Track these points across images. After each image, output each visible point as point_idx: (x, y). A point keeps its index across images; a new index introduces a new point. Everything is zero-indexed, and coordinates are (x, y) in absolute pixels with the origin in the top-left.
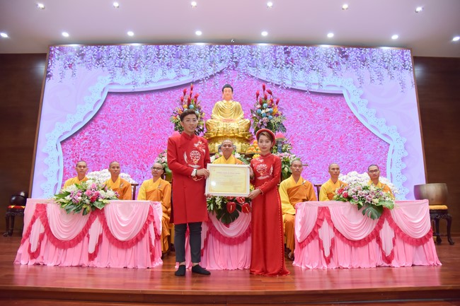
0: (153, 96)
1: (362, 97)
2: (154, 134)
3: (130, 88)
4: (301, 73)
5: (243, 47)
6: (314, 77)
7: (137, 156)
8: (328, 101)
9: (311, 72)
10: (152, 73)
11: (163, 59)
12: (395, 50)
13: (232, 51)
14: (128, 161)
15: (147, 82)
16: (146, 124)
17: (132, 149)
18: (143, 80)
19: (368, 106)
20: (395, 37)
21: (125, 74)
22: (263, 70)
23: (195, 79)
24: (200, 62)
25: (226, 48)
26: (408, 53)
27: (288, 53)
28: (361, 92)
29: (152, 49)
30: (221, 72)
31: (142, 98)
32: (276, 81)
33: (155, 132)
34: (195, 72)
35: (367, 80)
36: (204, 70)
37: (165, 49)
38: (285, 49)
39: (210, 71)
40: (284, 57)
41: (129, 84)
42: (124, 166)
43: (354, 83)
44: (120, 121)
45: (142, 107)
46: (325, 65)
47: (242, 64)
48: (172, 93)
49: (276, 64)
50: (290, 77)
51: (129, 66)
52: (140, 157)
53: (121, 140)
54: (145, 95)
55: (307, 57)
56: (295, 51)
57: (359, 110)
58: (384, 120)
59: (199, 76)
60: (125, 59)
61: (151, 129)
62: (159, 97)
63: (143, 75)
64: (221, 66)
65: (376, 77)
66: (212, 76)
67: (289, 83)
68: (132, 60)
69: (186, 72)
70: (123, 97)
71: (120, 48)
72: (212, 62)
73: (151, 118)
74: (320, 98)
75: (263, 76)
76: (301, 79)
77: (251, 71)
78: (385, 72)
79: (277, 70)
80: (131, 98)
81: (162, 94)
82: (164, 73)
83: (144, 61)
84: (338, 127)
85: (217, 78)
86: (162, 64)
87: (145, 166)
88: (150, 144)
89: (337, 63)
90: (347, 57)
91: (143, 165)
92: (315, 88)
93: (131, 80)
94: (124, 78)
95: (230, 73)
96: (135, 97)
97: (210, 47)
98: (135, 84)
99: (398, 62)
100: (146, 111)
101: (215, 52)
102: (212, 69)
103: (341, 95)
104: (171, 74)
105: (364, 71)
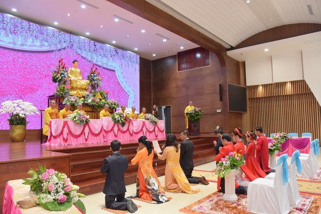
0: (27, 55)
1: (122, 73)
2: (27, 78)
3: (12, 46)
4: (100, 57)
5: (76, 37)
6: (105, 60)
7: (17, 90)
8: (109, 73)
9: (104, 57)
10: (26, 39)
11: (33, 32)
12: (134, 54)
13: (70, 38)
14: (12, 92)
15: (22, 45)
16: (23, 71)
17: (14, 86)
18: (19, 42)
19: (123, 78)
20: (136, 49)
21: (7, 36)
22: (84, 52)
23: (51, 49)
24: (54, 40)
25: (68, 35)
26: (138, 56)
27: (95, 45)
28: (122, 71)
29: (25, 23)
30: (64, 49)
31: (20, 54)
32: (90, 59)
33: (28, 77)
34: (51, 45)
35: (124, 66)
36: (56, 45)
37: (34, 26)
38: (94, 43)
39: (59, 47)
40: (93, 47)
41: (10, 43)
42: (9, 96)
43: (119, 66)
44: (5, 66)
45: (20, 60)
46: (110, 55)
47: (75, 46)
48: (39, 55)
49: (90, 50)
50: (95, 58)
51: (10, 31)
52: (19, 91)
53: (6, 79)
54: (21, 53)
55: (103, 49)
56: (98, 45)
57: (121, 79)
58: (128, 84)
59: (53, 48)
60: (7, 25)
61: (26, 75)
62: (31, 55)
63: (20, 39)
64: (64, 45)
65: (127, 65)
66: (60, 50)
67: (94, 61)
68: (12, 27)
69: (46, 43)
70: (6, 51)
71: (3, 16)
72: (60, 41)
73: (26, 68)
74: (106, 71)
75: (84, 55)
76: (100, 60)
77: (79, 51)
78: (130, 63)
79: (90, 54)
80: (12, 53)
81: (32, 54)
82: (33, 42)
83: (21, 30)
84: (112, 85)
85: (63, 51)
86: (32, 35)
87: (23, 96)
88: (25, 84)
89: (114, 56)
90: (117, 53)
91: (21, 96)
92: (105, 66)
93: (12, 41)
94: (6, 38)
95: (69, 50)
96: (15, 53)
97: (59, 32)
98: (15, 44)
99: (135, 59)
100: (23, 63)
101: (61, 36)
102: (60, 46)
103: (114, 71)
104: (38, 43)
105: (123, 61)
